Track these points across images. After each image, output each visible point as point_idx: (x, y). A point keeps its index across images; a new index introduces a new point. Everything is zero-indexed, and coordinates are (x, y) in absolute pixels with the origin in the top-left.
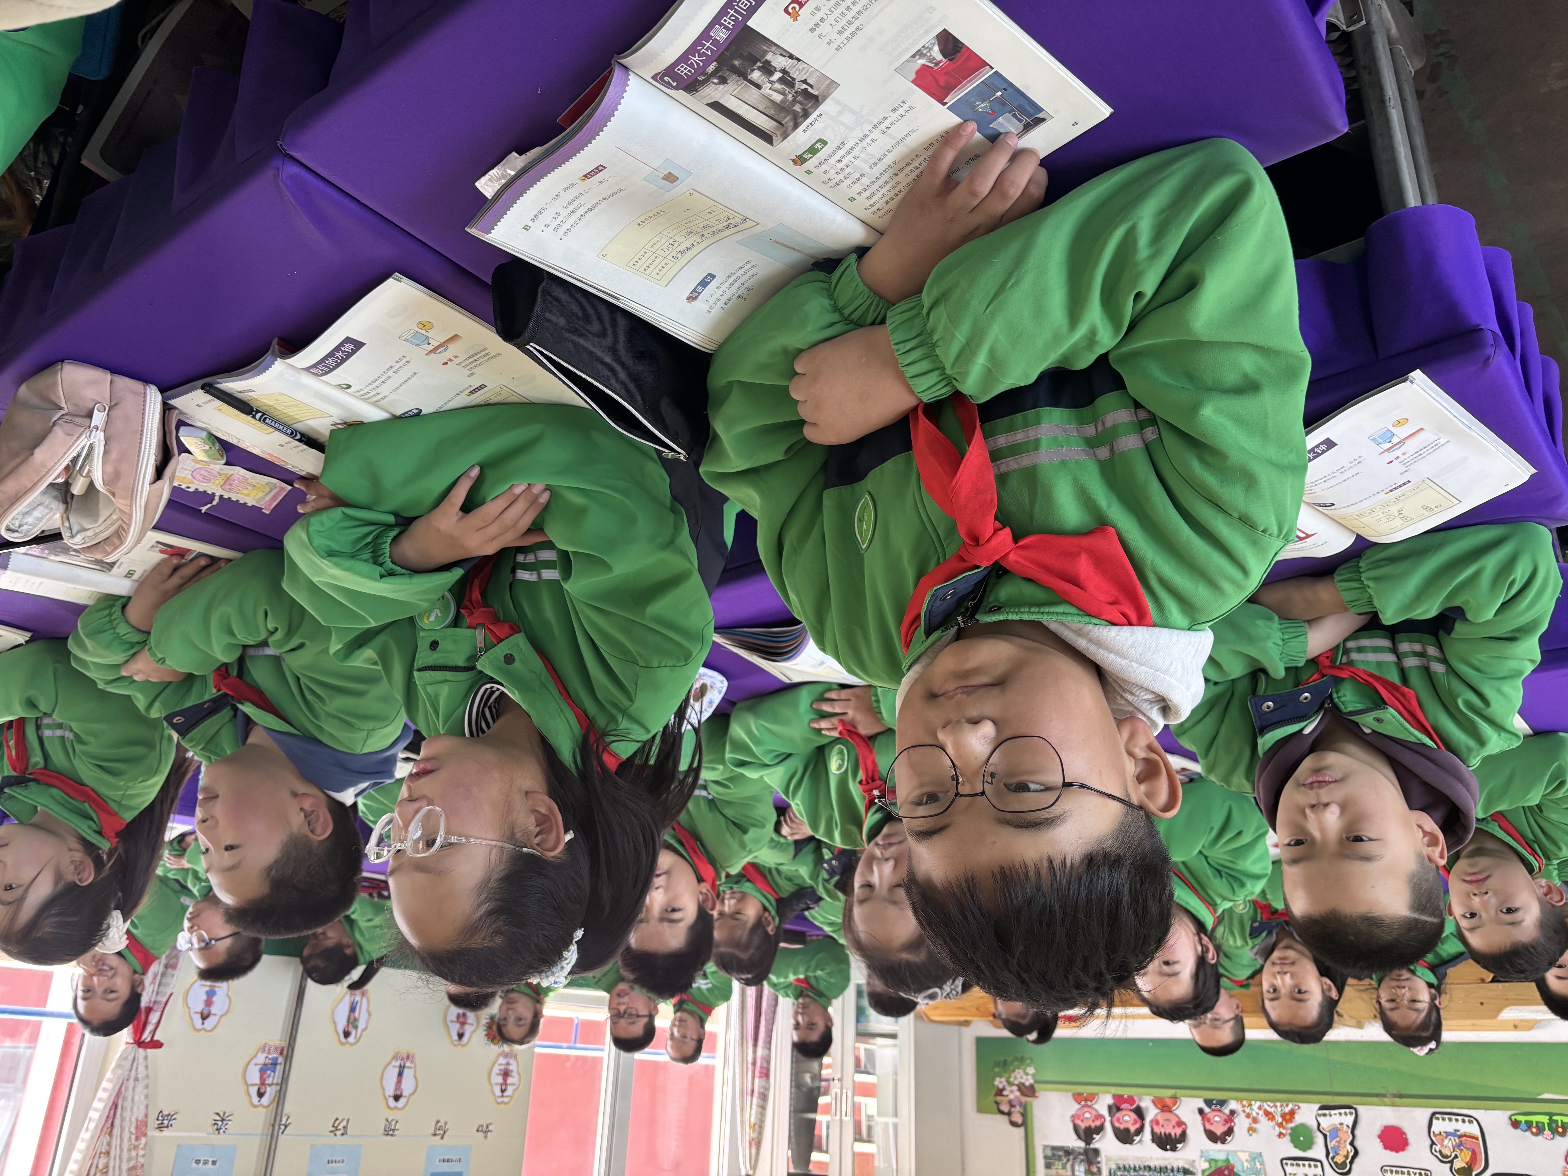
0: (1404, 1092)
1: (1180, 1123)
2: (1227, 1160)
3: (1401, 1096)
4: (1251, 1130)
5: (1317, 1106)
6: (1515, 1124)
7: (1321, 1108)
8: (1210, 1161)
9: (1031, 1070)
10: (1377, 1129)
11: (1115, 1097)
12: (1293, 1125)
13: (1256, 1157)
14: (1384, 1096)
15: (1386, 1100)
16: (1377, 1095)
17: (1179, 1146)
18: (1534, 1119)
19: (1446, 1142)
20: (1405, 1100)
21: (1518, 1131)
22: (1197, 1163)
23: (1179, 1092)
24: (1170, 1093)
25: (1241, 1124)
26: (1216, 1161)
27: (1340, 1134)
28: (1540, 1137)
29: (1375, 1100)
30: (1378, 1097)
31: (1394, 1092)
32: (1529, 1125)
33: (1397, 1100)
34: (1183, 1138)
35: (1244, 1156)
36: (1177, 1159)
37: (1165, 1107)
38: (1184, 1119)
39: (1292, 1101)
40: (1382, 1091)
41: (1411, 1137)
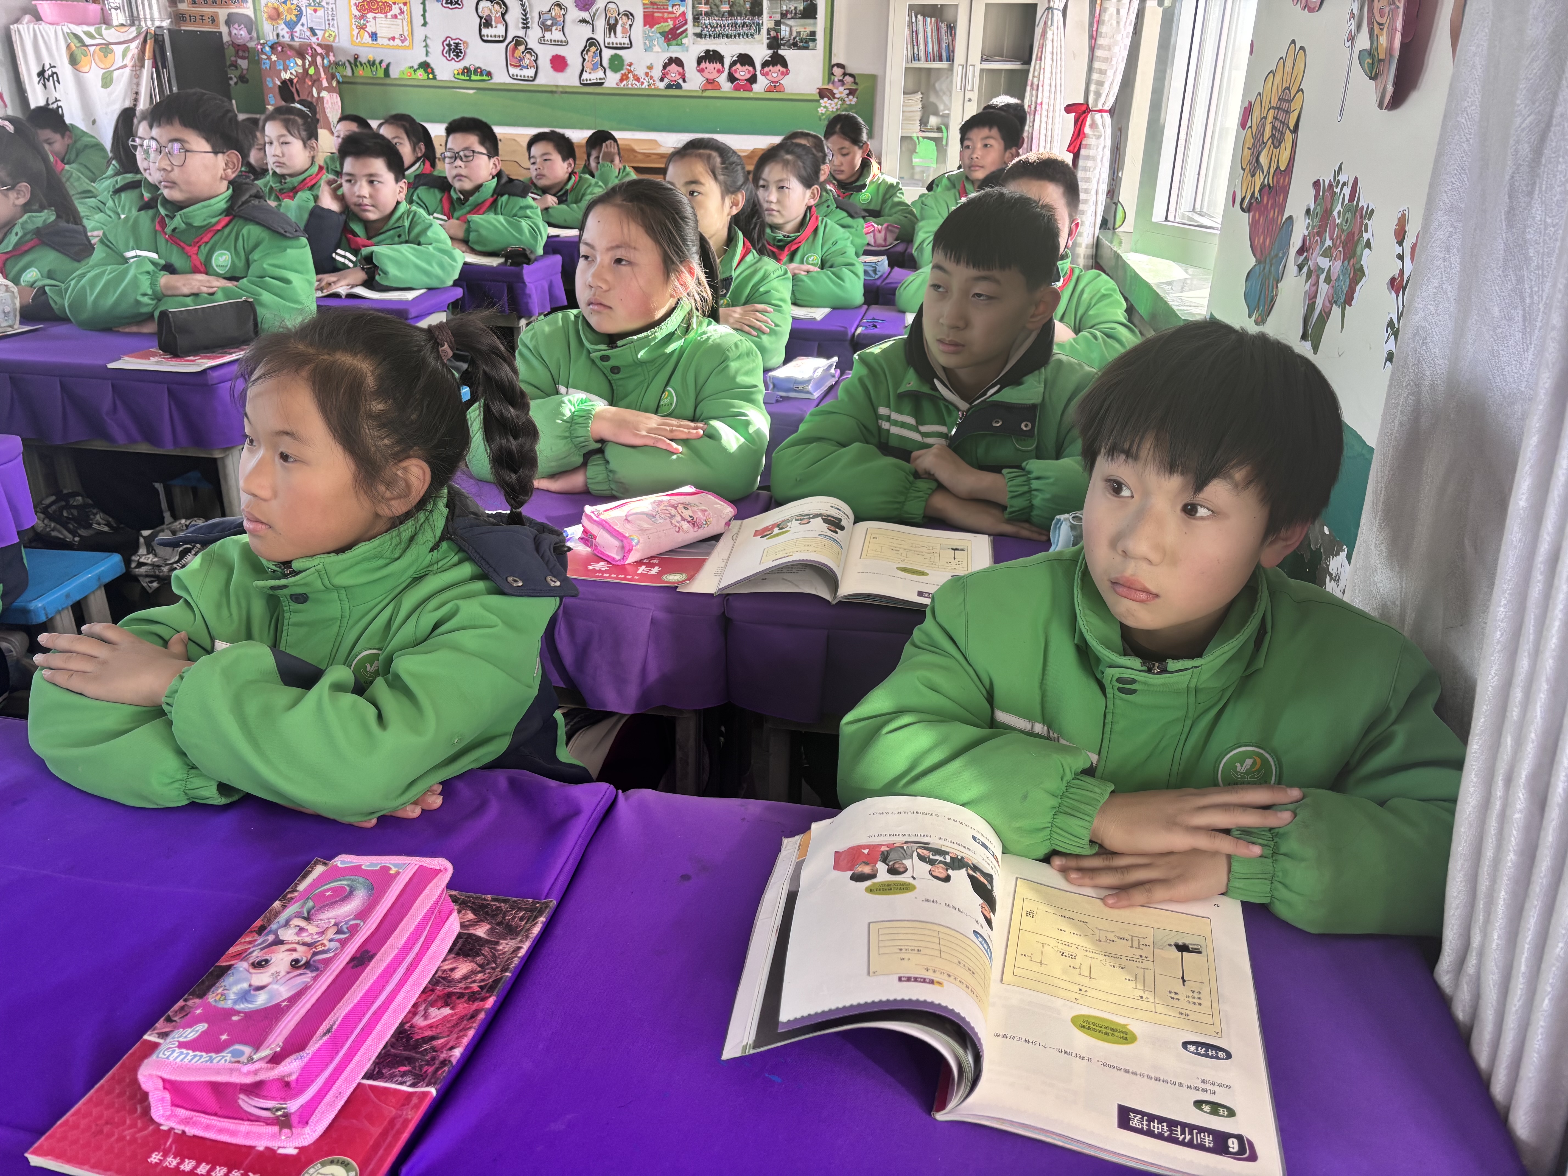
0: (549, 95)
1: (701, 71)
2: (668, 45)
3: (552, 92)
4: (650, 67)
5: (605, 85)
6: (489, 74)
7: (602, 84)
8: (681, 44)
9: (821, 110)
10: (569, 70)
11: (751, 90)
12: (623, 72)
13: (648, 49)
14: (562, 92)
15: (561, 89)
16: (566, 93)
17: (703, 54)
18: (479, 78)
19: (528, 62)
20: (549, 89)
21: (488, 69)
22: (692, 41)
23: (699, 94)
24: (707, 94)
25: (657, 73)
26: (677, 45)
27: (591, 66)
28: (477, 65)
29: (568, 90)
30: (566, 92)
31: (556, 96)
32: (481, 75)
33: (554, 89)
34: (700, 60)
35: (657, 49)
36: (706, 44)
37: (711, 83)
38: (699, 74)
39: (621, 89)
40: (563, 95)
41: (549, 65)
